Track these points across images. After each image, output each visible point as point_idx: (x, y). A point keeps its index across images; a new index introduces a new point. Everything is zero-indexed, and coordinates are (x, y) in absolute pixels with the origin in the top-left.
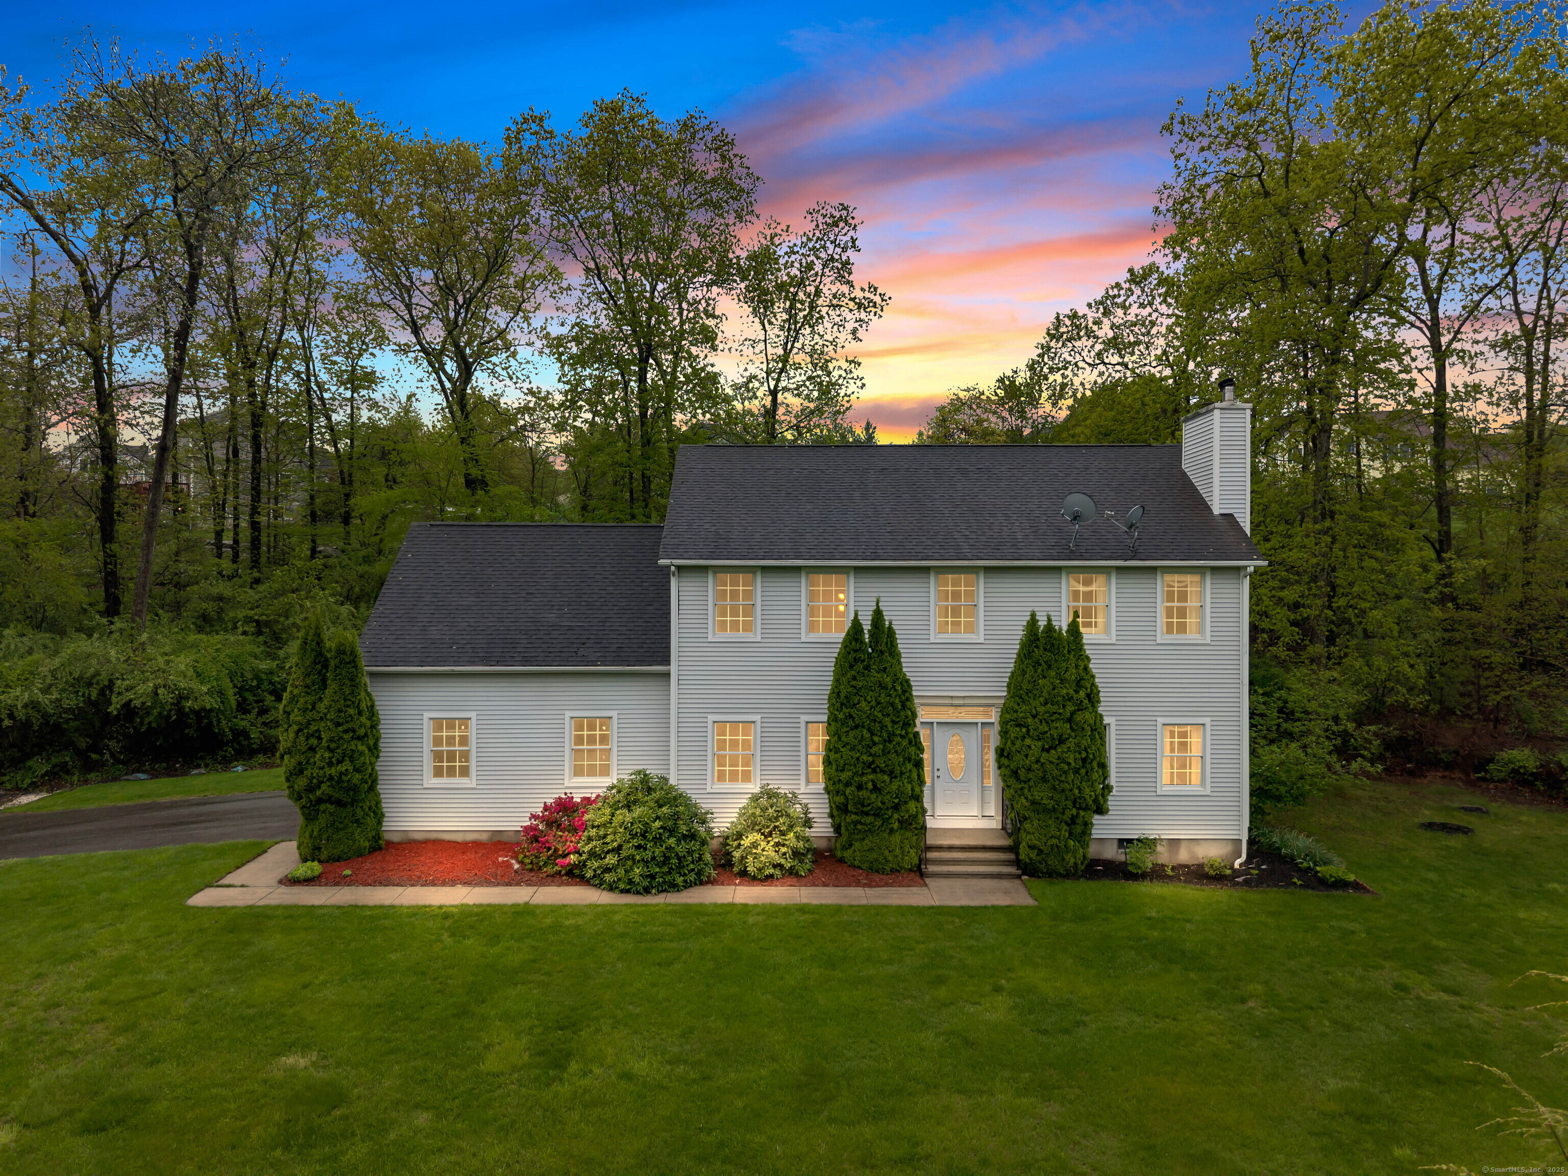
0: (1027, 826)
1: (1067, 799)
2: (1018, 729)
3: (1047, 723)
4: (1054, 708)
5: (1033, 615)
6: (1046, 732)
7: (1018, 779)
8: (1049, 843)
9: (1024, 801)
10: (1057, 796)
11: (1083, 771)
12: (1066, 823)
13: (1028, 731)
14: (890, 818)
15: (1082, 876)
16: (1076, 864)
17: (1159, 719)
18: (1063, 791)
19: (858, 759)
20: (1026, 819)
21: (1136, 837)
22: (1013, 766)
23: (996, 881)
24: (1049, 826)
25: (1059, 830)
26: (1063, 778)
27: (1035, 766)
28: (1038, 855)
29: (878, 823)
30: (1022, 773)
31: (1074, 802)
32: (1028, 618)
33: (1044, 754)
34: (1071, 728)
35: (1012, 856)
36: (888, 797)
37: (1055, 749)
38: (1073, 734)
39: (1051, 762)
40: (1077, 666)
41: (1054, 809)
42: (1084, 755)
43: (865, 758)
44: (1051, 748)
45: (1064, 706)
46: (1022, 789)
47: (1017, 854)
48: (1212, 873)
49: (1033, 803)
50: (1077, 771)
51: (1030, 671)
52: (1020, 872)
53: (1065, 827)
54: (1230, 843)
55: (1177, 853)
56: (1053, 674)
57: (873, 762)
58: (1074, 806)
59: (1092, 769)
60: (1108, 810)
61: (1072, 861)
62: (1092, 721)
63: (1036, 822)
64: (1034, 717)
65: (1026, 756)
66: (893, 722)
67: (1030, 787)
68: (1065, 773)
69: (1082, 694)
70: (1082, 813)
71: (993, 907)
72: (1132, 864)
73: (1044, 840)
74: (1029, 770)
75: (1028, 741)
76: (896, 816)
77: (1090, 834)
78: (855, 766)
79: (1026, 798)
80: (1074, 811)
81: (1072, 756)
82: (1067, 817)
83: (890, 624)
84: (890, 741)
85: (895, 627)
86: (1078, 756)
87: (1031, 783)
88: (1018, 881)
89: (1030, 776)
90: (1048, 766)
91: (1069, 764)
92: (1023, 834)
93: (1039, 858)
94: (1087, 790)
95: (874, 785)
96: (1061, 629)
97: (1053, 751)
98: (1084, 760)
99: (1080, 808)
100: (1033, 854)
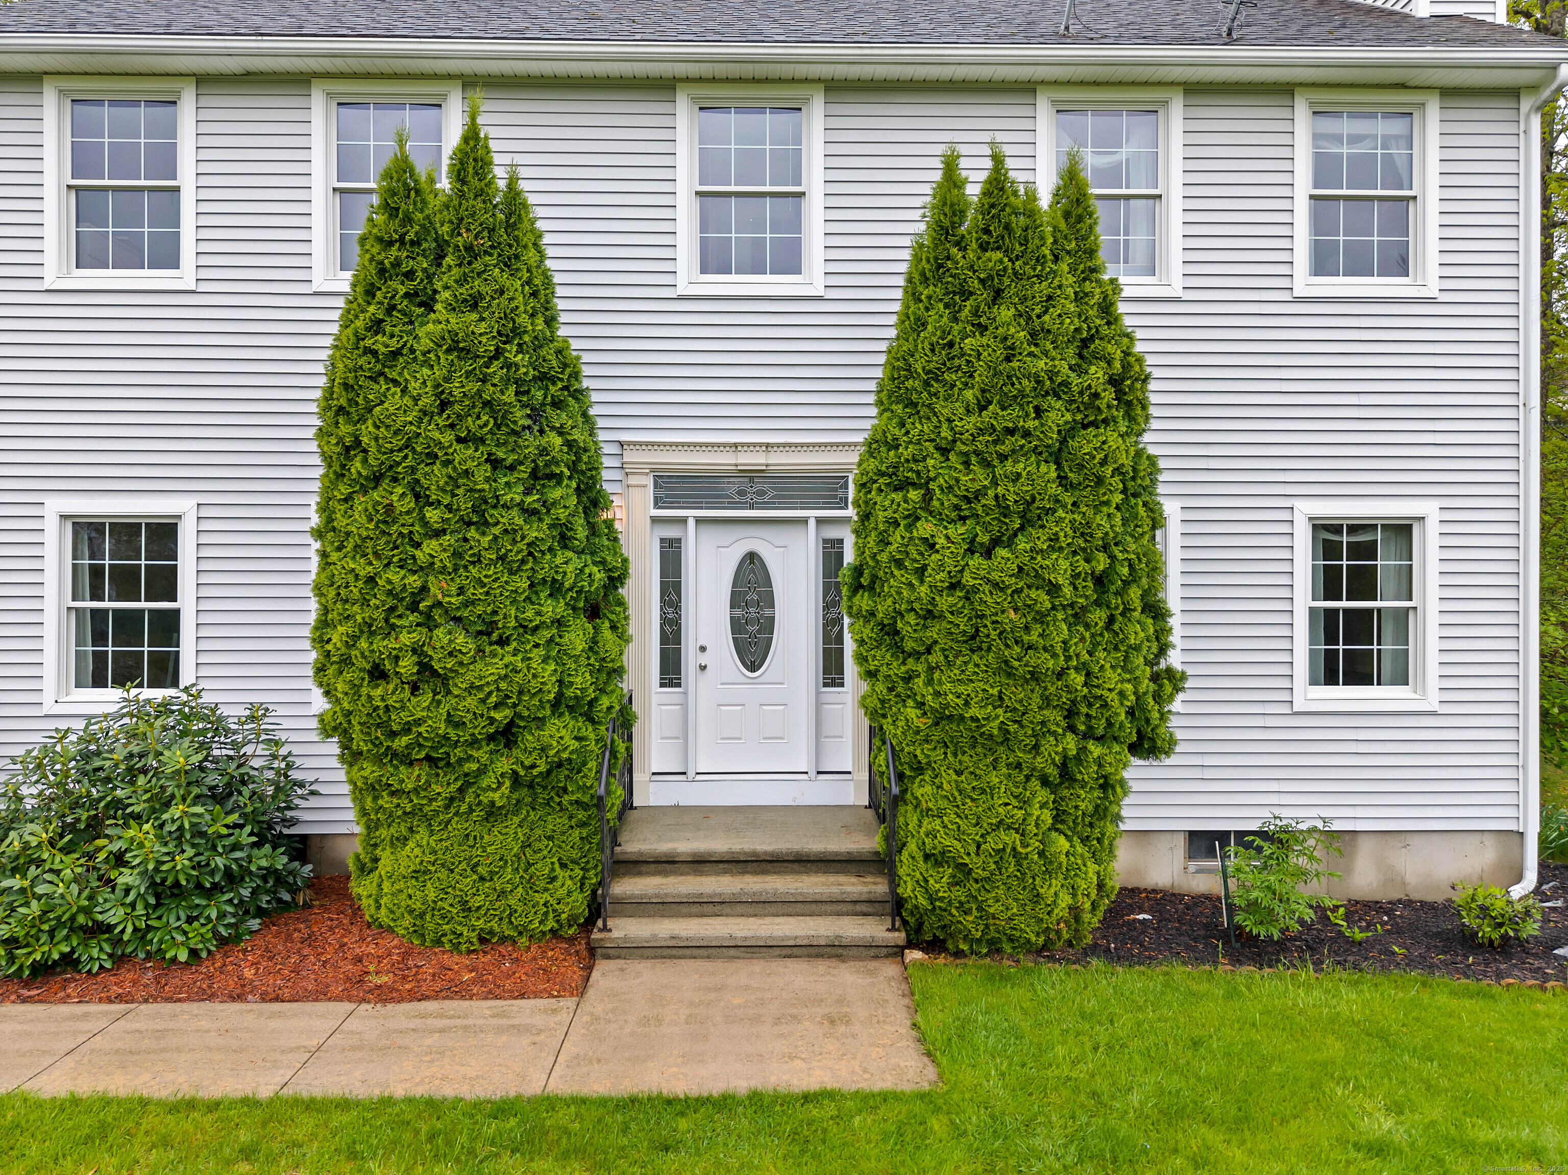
0: (922, 790)
1: (1047, 702)
2: (898, 496)
3: (987, 464)
4: (1009, 417)
5: (950, 165)
6: (978, 495)
7: (898, 648)
8: (991, 844)
9: (912, 713)
10: (1016, 694)
11: (1098, 616)
12: (1045, 782)
13: (928, 496)
14: (482, 771)
15: (1093, 949)
16: (1075, 910)
17: (1298, 504)
18: (1035, 676)
19: (371, 580)
20: (919, 769)
21: (1254, 826)
22: (883, 609)
23: (822, 966)
24: (988, 791)
25: (1025, 803)
26: (1034, 637)
27: (944, 602)
28: (955, 883)
29: (443, 788)
30: (907, 625)
31: (1071, 714)
32: (937, 176)
33: (976, 561)
34: (1062, 479)
35: (878, 887)
36: (471, 702)
37: (1010, 544)
38: (1068, 499)
39: (997, 586)
40: (1079, 298)
41: (1006, 737)
42: (1101, 562)
43: (394, 575)
44: (996, 542)
45: (1038, 411)
46: (908, 678)
47: (894, 880)
48: (1487, 931)
49: (941, 718)
50: (1078, 616)
51: (938, 317)
52: (900, 937)
53: (1043, 795)
54: (1489, 841)
55: (1349, 870)
56: (1006, 313)
57: (424, 589)
58: (1072, 728)
59: (1127, 611)
60: (1172, 742)
61: (1065, 900)
62: (1125, 460)
63: (948, 778)
64: (944, 451)
65: (921, 572)
66: (494, 463)
67: (931, 669)
68: (1041, 618)
69: (1097, 373)
70: (1095, 750)
71: (756, 1099)
72: (1253, 906)
73: (974, 833)
74: (930, 615)
75: (925, 528)
76: (504, 765)
77: (1118, 818)
78: (365, 603)
79: (921, 705)
80: (1071, 743)
81: (1064, 564)
82: (1044, 763)
83: (513, 180)
84: (484, 524)
85: (523, 185)
86: (1083, 566)
87: (936, 658)
88: (890, 969)
89: (933, 633)
90: (989, 598)
91: (1053, 589)
92: (908, 817)
93: (959, 893)
94: (1112, 677)
95: (425, 668)
96: (1032, 196)
97: (1002, 552)
98: (1100, 581)
99: (1088, 735)
100: (940, 880)
